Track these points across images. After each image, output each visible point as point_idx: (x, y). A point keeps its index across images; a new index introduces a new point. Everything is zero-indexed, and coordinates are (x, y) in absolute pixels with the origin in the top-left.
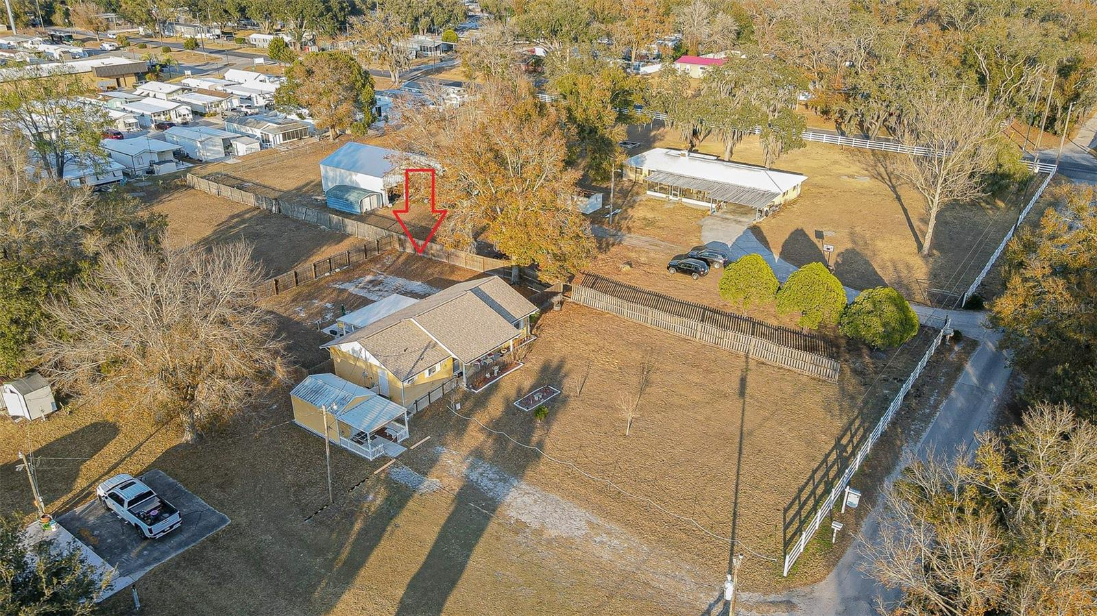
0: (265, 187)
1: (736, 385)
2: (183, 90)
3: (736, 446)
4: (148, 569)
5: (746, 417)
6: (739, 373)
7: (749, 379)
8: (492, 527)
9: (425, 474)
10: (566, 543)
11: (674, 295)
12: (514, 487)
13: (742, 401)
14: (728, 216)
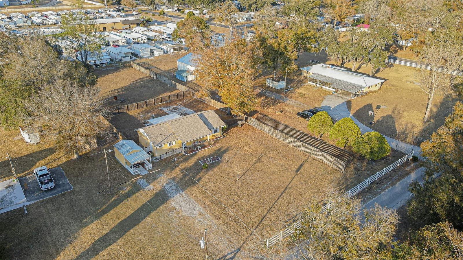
0: (158, 69)
1: (297, 167)
2: (148, 30)
3: (280, 193)
4: (37, 201)
5: (293, 181)
6: (301, 162)
7: (305, 165)
8: (162, 207)
9: (150, 183)
10: (186, 218)
11: (293, 126)
12: (180, 194)
13: (295, 174)
14: (339, 95)
